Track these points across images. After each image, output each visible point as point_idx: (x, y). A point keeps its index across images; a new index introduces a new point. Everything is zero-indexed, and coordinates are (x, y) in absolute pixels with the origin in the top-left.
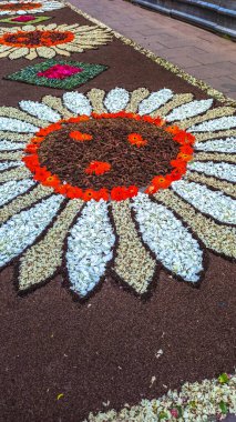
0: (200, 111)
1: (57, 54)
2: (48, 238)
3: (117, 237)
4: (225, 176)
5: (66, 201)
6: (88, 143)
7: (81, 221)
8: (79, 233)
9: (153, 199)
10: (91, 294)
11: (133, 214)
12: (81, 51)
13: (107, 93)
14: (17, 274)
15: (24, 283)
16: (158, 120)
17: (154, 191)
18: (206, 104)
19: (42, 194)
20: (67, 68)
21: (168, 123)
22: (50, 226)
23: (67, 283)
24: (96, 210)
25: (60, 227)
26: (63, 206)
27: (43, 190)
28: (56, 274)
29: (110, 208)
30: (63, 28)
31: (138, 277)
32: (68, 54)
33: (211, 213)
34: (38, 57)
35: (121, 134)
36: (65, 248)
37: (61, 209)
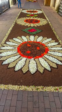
0: (54, 45)
1: (34, 26)
2: (15, 62)
3: (25, 64)
4: (49, 59)
5: (21, 56)
6: (29, 47)
7: (21, 60)
8: (20, 62)
9: (34, 60)
10: (17, 71)
11: (30, 61)
12: (39, 26)
13: (39, 37)
14: (8, 66)
15: (9, 67)
16: (44, 45)
17: (35, 58)
19: (17, 54)
20: (34, 30)
21: (46, 46)
22: (16, 60)
23: (14, 69)
24: (24, 59)
25: (17, 60)
26: (20, 57)
28: (14, 67)
29: (26, 59)
30: (39, 19)
31: (25, 71)
32: (36, 26)
33: (42, 65)
34: (30, 26)
35: (36, 46)
36: (17, 64)
37: (19, 58)
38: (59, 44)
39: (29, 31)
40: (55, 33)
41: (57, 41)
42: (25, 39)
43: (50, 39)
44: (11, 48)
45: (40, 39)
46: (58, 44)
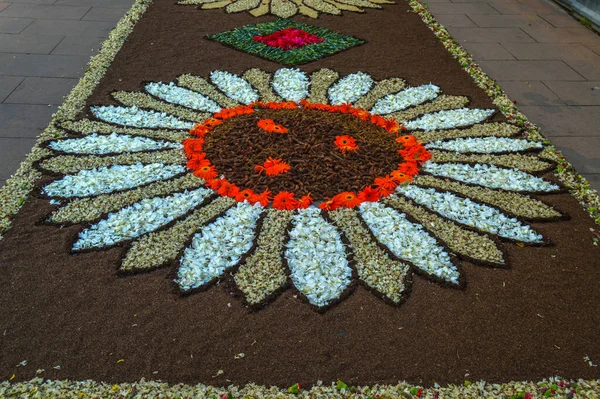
0: (463, 122)
1: (298, 13)
2: (173, 230)
3: (255, 245)
4: (441, 208)
5: (214, 197)
7: (220, 221)
8: (211, 233)
11: (291, 226)
12: (336, 12)
13: (342, 76)
14: (123, 256)
15: (127, 264)
16: (390, 124)
18: (478, 115)
19: (188, 183)
20: (301, 34)
21: (405, 131)
22: (182, 218)
24: (244, 213)
25: (191, 221)
26: (207, 201)
27: (191, 180)
28: (165, 265)
29: (263, 215)
32: (313, 15)
34: (269, 14)
35: (329, 133)
36: (188, 243)
37: (203, 205)
38: (497, 117)
39: (267, 39)
40: (458, 52)
41: (477, 99)
42: (238, 89)
43: (430, 91)
44: (136, 144)
45: (350, 89)
46: (490, 120)
